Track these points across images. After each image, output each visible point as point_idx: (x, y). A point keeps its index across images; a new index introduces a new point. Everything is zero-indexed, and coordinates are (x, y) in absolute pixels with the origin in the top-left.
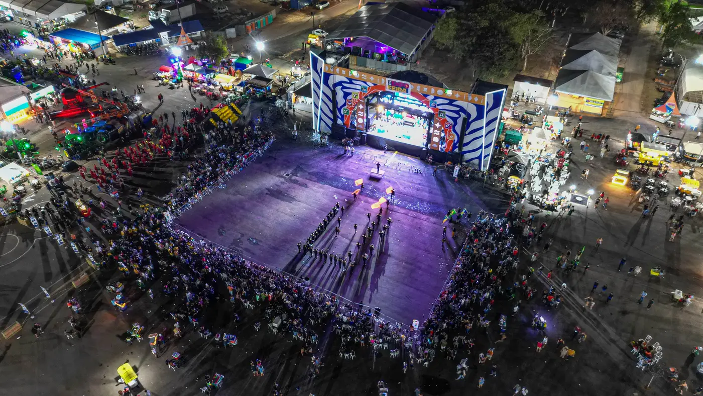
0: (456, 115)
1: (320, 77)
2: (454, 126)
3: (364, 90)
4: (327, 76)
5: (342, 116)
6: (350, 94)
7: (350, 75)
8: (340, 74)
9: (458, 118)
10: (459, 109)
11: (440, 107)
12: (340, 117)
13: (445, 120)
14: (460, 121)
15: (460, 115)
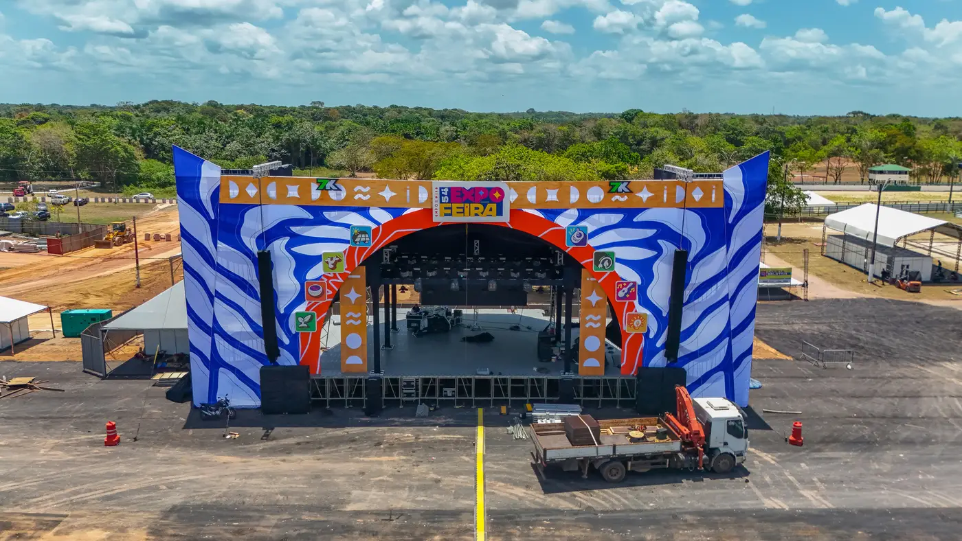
0: (648, 254)
1: (213, 222)
2: (643, 289)
3: (360, 239)
5: (294, 338)
6: (318, 258)
7: (316, 195)
8: (282, 198)
12: (286, 341)
14: (663, 271)
15: (660, 250)
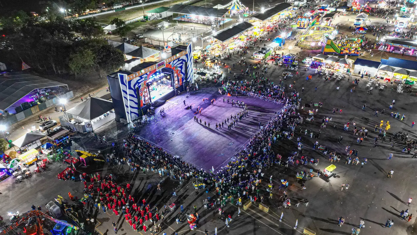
0: (181, 65)
1: (126, 86)
2: (181, 70)
3: (146, 78)
4: (130, 82)
6: (140, 86)
7: (140, 74)
8: (136, 77)
9: (182, 65)
10: (181, 61)
11: (175, 66)
13: (178, 70)
14: (184, 67)
15: (183, 63)
